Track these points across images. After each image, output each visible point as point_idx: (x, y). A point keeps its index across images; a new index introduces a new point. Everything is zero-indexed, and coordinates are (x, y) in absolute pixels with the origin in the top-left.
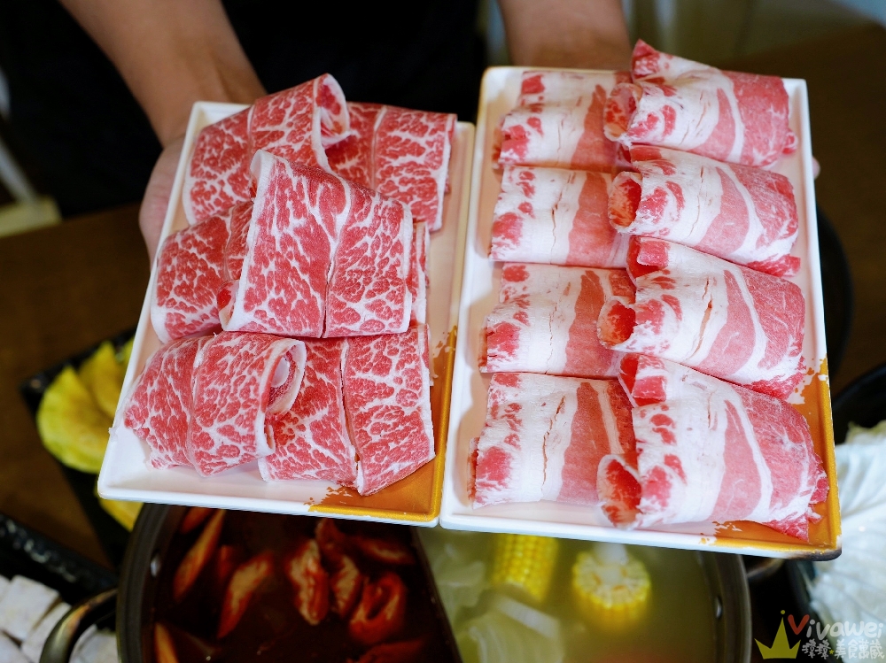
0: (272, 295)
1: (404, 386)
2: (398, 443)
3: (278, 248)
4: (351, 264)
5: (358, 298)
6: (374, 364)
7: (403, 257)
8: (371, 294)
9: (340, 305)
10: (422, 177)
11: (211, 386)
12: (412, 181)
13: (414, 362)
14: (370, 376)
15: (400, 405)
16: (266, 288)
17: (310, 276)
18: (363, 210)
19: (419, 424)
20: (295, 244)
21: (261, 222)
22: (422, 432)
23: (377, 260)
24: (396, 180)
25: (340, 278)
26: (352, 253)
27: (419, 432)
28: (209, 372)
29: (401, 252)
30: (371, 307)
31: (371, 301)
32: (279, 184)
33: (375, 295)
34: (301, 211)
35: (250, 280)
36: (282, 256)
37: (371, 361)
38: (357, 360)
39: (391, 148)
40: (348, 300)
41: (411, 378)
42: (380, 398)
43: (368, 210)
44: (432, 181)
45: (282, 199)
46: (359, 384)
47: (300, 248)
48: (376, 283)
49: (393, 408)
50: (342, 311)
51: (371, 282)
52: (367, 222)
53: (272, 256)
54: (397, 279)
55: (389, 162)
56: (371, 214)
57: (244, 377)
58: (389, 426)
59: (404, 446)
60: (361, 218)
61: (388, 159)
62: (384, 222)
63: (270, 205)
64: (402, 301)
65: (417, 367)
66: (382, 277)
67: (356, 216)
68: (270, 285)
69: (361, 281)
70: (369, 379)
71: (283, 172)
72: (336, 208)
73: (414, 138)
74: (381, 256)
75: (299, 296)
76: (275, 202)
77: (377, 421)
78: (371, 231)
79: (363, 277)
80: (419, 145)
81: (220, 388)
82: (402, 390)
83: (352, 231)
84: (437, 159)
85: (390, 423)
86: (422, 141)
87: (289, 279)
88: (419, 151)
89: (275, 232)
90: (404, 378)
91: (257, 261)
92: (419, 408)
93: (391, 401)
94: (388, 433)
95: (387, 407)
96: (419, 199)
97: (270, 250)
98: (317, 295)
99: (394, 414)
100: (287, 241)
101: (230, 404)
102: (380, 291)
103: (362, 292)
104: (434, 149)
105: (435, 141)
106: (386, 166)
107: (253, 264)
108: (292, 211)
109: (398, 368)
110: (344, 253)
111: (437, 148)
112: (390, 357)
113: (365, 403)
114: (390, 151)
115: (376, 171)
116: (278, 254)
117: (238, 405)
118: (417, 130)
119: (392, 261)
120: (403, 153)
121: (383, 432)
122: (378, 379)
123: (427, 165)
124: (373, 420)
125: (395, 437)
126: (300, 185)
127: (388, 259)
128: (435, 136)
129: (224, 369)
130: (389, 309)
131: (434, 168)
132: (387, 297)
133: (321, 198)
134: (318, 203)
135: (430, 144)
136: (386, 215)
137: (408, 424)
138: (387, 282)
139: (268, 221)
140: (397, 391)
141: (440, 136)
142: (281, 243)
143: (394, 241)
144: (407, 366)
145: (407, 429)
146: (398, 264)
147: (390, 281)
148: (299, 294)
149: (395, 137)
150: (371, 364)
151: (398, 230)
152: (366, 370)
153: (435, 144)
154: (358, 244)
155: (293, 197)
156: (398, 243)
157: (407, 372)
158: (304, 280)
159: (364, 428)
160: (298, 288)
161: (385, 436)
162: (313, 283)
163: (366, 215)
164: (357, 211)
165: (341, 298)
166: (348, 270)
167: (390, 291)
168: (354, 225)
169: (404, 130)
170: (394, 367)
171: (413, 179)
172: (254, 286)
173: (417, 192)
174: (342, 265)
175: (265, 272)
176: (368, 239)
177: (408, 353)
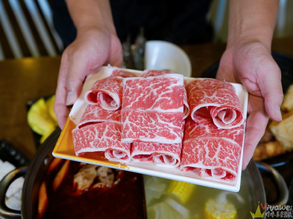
0: (130, 89)
1: (101, 142)
2: (81, 140)
3: (146, 88)
4: (145, 118)
5: (130, 120)
6: (110, 131)
7: (149, 138)
8: (131, 125)
9: (127, 114)
10: (199, 157)
12: (197, 153)
13: (108, 145)
14: (107, 130)
15: (94, 141)
16: (132, 86)
17: (138, 102)
18: (164, 118)
19: (86, 147)
20: (148, 94)
21: (155, 79)
22: (82, 148)
23: (147, 128)
24: (198, 147)
25: (138, 114)
26: (148, 117)
27: (83, 147)
29: (151, 138)
30: (127, 126)
31: (129, 126)
32: (167, 82)
33: (131, 126)
34: (159, 92)
35: (135, 80)
36: (143, 90)
37: (112, 130)
38: (113, 126)
39: (213, 144)
40: (129, 117)
41: (103, 144)
42: (98, 134)
43: (165, 121)
44: (197, 161)
45: (162, 84)
46: (104, 127)
47: (147, 96)
48: (136, 127)
49: (94, 138)
50: (126, 115)
51: (137, 125)
52: (160, 121)
53: (143, 86)
54: (139, 136)
55: (206, 144)
56: (163, 122)
58: (87, 137)
59: (80, 142)
60: (161, 118)
61: (207, 143)
62: (162, 129)
63: (160, 81)
64: (129, 137)
65: (106, 146)
66: (139, 130)
67: (161, 115)
68: (133, 87)
69: (137, 121)
70: (105, 130)
71: (172, 82)
72: (162, 106)
73: (217, 153)
74: (148, 129)
75: (130, 98)
76: (161, 82)
77: (90, 133)
78: (157, 123)
79: (139, 122)
80: (214, 155)
82: (99, 141)
83: (155, 115)
84: (208, 163)
85: (89, 138)
86: (216, 156)
87: (135, 94)
88: (211, 155)
89: (152, 85)
90: (103, 142)
91: (141, 81)
92: (92, 147)
93: (96, 137)
94: (85, 137)
95: (95, 136)
96: (189, 157)
97: (145, 85)
98: (131, 105)
99: (91, 139)
100: (149, 90)
102: (133, 129)
103: (132, 121)
104: (212, 162)
105: (216, 162)
106: (204, 143)
107: (140, 80)
108: (158, 89)
109: (107, 139)
110: (148, 114)
111: (213, 163)
112: (112, 137)
113: (98, 129)
114: (211, 144)
115: (202, 139)
116: (144, 88)
118: (222, 154)
119: (147, 134)
120: (210, 149)
121: (86, 135)
122: (105, 133)
123: (204, 159)
124: (91, 132)
125: (83, 139)
126: (168, 90)
127: (148, 132)
128: (218, 162)
130: (126, 132)
131: (203, 163)
132: (131, 131)
133: (165, 99)
134: (163, 98)
135: (215, 160)
136: (165, 130)
137: (86, 143)
138: (137, 132)
139: (155, 81)
140: (99, 139)
141: (219, 164)
142: (148, 88)
143: (155, 134)
144: (108, 142)
145: (84, 143)
146: (146, 136)
147: (138, 133)
148: (131, 98)
149: (218, 145)
150: (110, 130)
151: (160, 136)
152: (109, 129)
153: (215, 162)
154: (151, 119)
155: (163, 88)
156: (155, 136)
157: (105, 142)
158: (136, 99)
159: (89, 129)
160: (133, 98)
161: (84, 136)
162: (135, 103)
163: (163, 120)
164: (163, 115)
165: (130, 114)
166: (142, 116)
167: (133, 132)
168: (158, 115)
169: (221, 149)
170: (108, 138)
171: (198, 153)
172: (133, 82)
173: (192, 155)
174: (144, 114)
175: (137, 85)
176: (154, 122)
177: (113, 143)
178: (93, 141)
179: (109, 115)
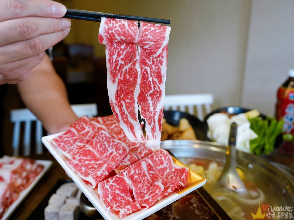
6: (160, 163)
11: (138, 186)
28: (135, 183)
37: (158, 162)
46: (160, 170)
49: (170, 172)
57: (144, 179)
70: (161, 168)
81: (141, 186)
85: (173, 175)
90: (168, 162)
93: (168, 171)
101: (146, 189)
109: (165, 160)
117: (149, 187)
122: (163, 167)
124: (169, 177)
129: (138, 180)
140: (168, 167)
152: (159, 165)
177: (164, 155)
178: (171, 171)
179: (152, 174)
